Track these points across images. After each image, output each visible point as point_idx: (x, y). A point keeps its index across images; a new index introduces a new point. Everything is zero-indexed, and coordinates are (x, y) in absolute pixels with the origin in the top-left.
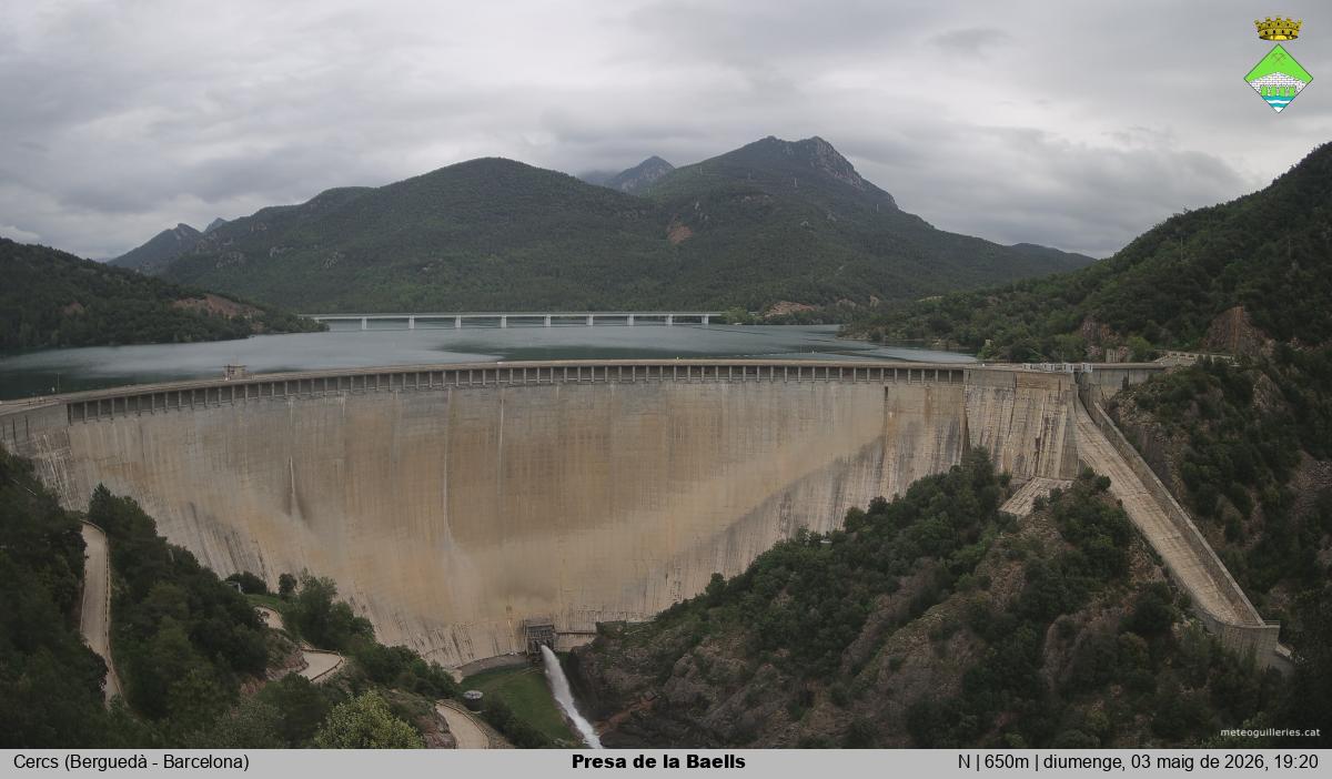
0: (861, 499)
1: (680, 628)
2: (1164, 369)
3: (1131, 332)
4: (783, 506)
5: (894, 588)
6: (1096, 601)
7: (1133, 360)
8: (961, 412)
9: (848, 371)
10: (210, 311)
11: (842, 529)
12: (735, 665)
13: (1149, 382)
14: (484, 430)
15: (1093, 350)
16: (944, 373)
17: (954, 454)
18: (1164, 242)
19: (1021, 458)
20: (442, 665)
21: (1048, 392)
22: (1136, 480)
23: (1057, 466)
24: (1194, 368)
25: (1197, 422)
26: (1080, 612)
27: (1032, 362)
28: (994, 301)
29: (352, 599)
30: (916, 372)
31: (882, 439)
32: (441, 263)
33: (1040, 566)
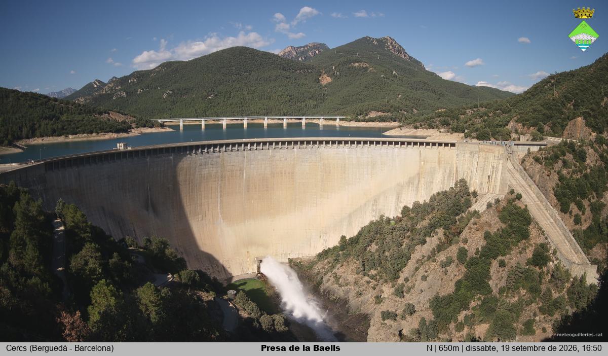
0: (409, 202)
1: (326, 261)
2: (546, 145)
3: (531, 128)
4: (373, 205)
5: (424, 242)
6: (515, 251)
7: (532, 140)
8: (454, 162)
9: (403, 143)
10: (111, 119)
11: (401, 216)
12: (352, 278)
13: (540, 149)
14: (237, 171)
15: (514, 136)
16: (446, 145)
17: (451, 181)
18: (546, 87)
19: (481, 184)
20: (218, 279)
21: (494, 155)
22: (533, 195)
23: (498, 189)
24: (560, 144)
25: (561, 170)
26: (508, 256)
27: (486, 140)
28: (469, 112)
29: (176, 249)
30: (434, 144)
31: (419, 174)
32: (216, 95)
33: (489, 233)
